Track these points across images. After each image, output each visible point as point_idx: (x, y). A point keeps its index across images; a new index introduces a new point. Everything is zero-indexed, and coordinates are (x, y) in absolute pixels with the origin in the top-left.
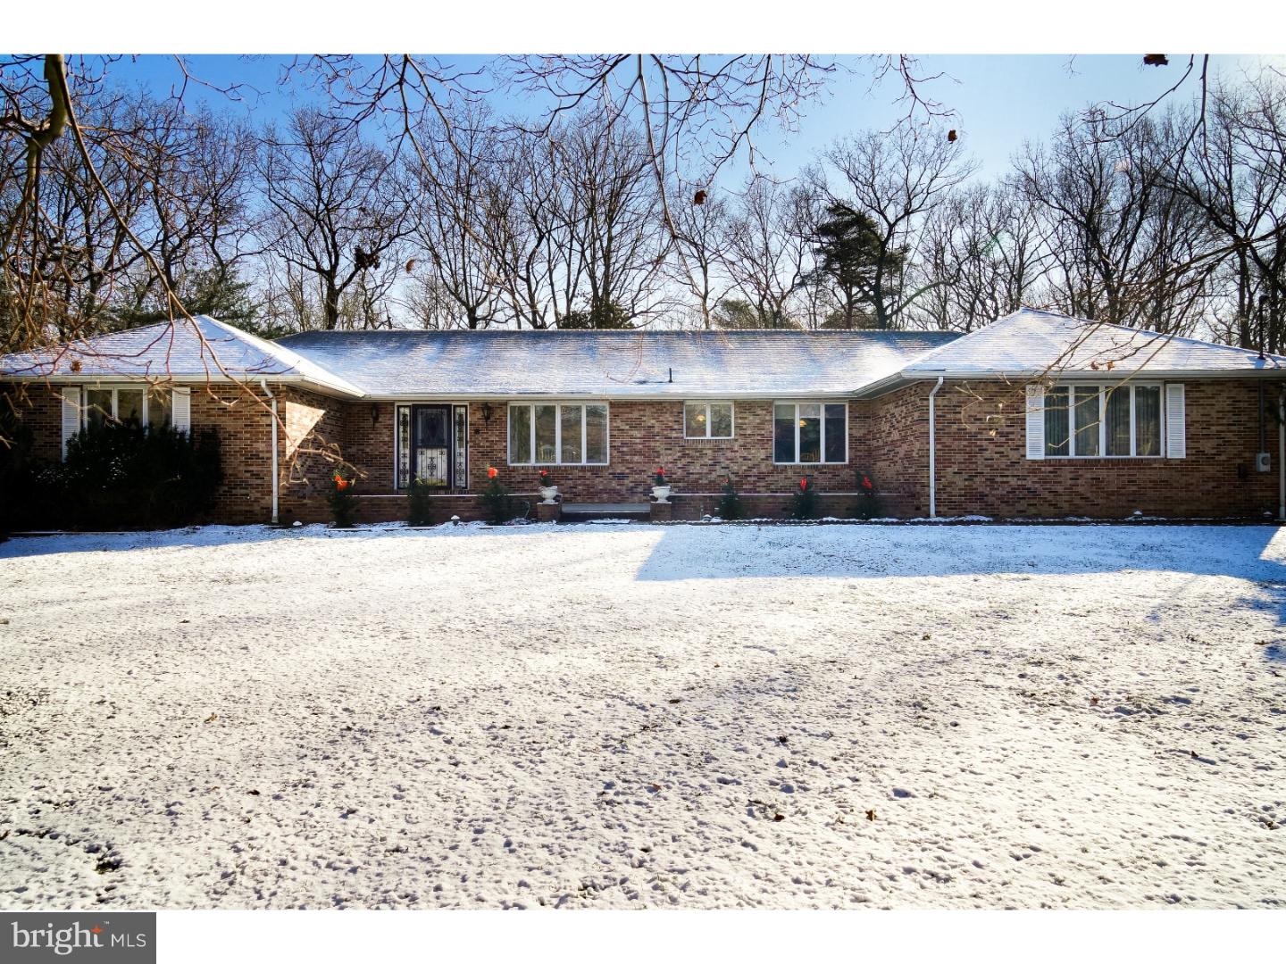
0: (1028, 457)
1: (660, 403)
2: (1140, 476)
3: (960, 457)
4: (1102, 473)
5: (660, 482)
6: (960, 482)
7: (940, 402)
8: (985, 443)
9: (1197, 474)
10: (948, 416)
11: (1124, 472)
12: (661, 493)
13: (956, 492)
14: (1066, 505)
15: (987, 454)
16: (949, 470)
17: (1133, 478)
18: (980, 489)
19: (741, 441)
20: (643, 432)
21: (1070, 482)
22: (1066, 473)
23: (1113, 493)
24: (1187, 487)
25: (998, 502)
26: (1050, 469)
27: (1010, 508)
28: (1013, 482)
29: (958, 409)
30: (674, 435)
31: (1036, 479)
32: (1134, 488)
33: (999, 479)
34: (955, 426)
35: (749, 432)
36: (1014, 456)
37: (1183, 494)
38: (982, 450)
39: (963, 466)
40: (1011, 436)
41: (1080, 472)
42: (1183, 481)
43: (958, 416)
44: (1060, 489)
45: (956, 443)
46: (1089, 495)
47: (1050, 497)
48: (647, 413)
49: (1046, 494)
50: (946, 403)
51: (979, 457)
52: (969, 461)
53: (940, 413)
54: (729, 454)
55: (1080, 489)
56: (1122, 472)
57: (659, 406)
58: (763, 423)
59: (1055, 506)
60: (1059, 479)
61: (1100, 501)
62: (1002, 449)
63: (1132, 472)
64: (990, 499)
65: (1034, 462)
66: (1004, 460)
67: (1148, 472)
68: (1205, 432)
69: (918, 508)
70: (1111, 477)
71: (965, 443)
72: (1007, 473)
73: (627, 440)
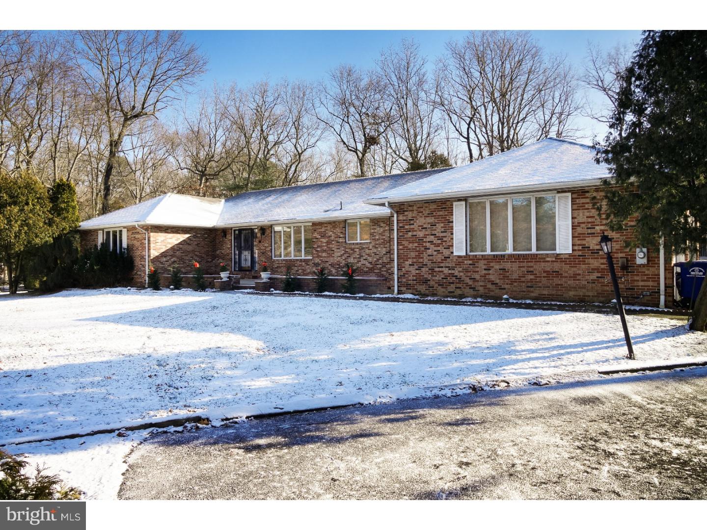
0: (455, 254)
1: (334, 222)
2: (538, 267)
3: (413, 254)
4: (508, 266)
5: (265, 270)
6: (413, 271)
7: (401, 218)
8: (428, 245)
9: (583, 266)
10: (406, 227)
11: (525, 264)
12: (265, 276)
13: (411, 278)
14: (481, 289)
15: (429, 252)
16: (407, 262)
17: (531, 269)
18: (425, 276)
19: (373, 244)
20: (327, 239)
21: (484, 272)
22: (482, 265)
23: (515, 281)
24: (575, 276)
25: (437, 285)
26: (470, 262)
27: (444, 290)
28: (446, 271)
29: (412, 222)
30: (341, 240)
31: (461, 269)
32: (532, 277)
33: (437, 269)
34: (410, 234)
35: (377, 237)
36: (446, 253)
37: (571, 282)
38: (427, 249)
39: (415, 260)
40: (445, 239)
41: (492, 264)
42: (572, 271)
43: (412, 227)
44: (477, 277)
45: (411, 245)
46: (498, 281)
47: (470, 283)
48: (329, 228)
49: (468, 280)
50: (405, 218)
51: (425, 255)
52: (418, 257)
53: (401, 225)
54: (367, 251)
55: (492, 277)
56: (522, 265)
57: (333, 224)
58: (384, 231)
59: (474, 289)
60: (478, 269)
61: (506, 286)
62: (439, 248)
63: (530, 264)
64: (432, 283)
65: (459, 257)
66: (440, 255)
67: (543, 264)
68: (590, 231)
69: (389, 288)
70: (514, 269)
71: (416, 245)
72: (442, 265)
73: (319, 244)
